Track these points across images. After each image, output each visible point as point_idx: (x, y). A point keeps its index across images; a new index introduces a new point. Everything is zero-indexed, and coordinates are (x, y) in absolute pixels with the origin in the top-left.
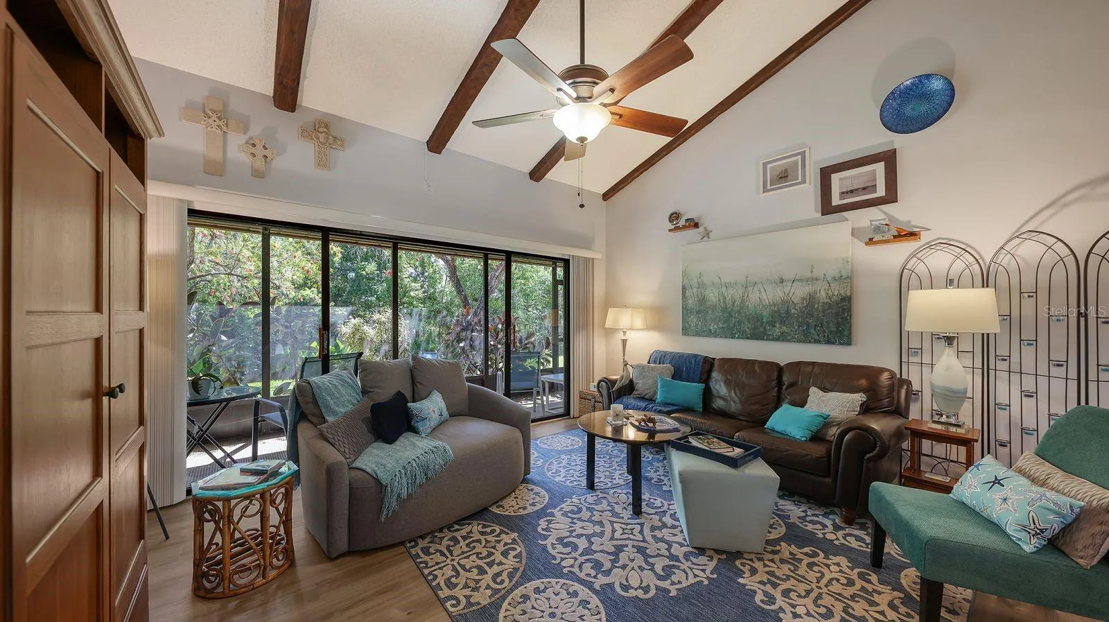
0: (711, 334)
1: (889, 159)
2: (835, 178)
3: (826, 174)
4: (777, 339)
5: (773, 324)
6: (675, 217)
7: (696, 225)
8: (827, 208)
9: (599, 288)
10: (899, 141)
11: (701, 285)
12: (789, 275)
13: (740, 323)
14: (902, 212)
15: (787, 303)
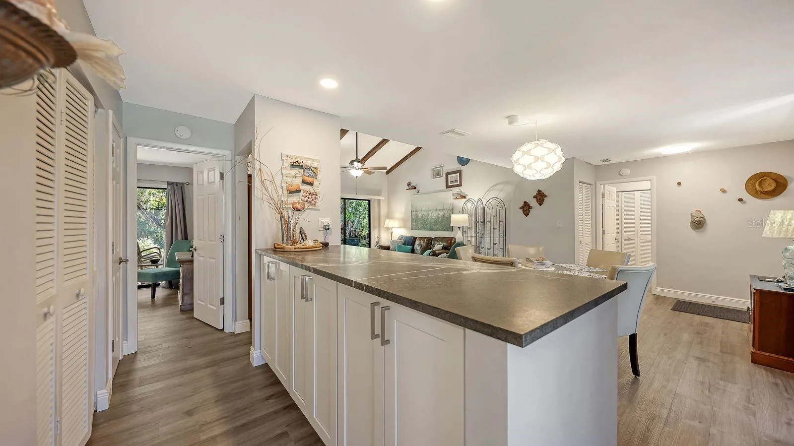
0: (419, 229)
1: (460, 172)
2: (449, 176)
3: (447, 174)
4: (436, 230)
5: (434, 225)
6: (409, 184)
7: (415, 188)
8: (448, 187)
9: (384, 211)
10: (463, 168)
11: (417, 211)
12: (438, 208)
13: (427, 225)
14: (463, 189)
15: (438, 217)
